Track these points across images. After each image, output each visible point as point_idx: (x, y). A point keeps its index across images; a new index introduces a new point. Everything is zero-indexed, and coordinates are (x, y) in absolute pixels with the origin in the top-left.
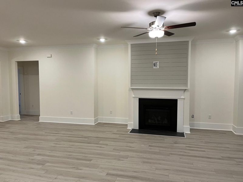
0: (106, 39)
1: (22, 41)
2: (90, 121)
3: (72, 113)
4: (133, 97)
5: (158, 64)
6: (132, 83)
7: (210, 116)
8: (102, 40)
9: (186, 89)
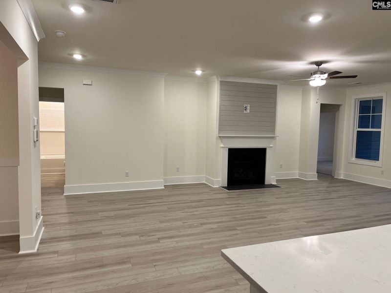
0: (203, 71)
1: (78, 57)
2: (157, 184)
3: (127, 175)
4: (222, 147)
5: (248, 108)
6: (220, 130)
7: (281, 165)
8: (199, 72)
9: (274, 137)
